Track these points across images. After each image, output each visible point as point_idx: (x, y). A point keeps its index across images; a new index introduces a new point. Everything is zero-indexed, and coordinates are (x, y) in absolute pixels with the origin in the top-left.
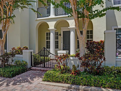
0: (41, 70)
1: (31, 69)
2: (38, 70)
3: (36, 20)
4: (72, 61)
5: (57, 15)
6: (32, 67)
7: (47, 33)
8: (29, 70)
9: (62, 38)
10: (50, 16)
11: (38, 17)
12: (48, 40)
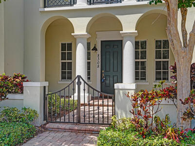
0: (71, 130)
1: (46, 129)
2: (65, 130)
5: (93, 4)
6: (48, 123)
8: (42, 132)
9: (100, 55)
10: (76, 3)
11: (46, 5)
12: (67, 61)
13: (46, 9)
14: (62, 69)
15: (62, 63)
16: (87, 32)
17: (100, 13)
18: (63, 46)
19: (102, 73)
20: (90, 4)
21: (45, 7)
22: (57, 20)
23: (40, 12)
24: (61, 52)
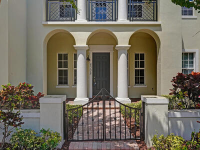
4: (179, 122)
5: (92, 20)
7: (59, 55)
9: (92, 65)
10: (76, 19)
11: (49, 19)
12: (63, 69)
13: (49, 23)
14: (59, 76)
15: (59, 70)
16: (87, 44)
17: (99, 28)
18: (60, 56)
19: (93, 78)
20: (89, 21)
21: (47, 21)
22: (58, 33)
23: (43, 25)
24: (58, 61)
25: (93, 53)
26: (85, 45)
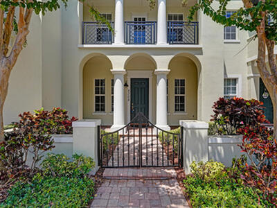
1: (104, 178)
3: (80, 48)
4: (219, 148)
7: (96, 80)
9: (130, 91)
10: (114, 42)
11: (85, 42)
12: (100, 95)
13: (85, 46)
14: (96, 102)
15: (96, 97)
16: (125, 68)
18: (97, 82)
19: (131, 105)
20: (127, 44)
21: (83, 44)
24: (94, 87)
25: (131, 79)
26: (122, 69)
